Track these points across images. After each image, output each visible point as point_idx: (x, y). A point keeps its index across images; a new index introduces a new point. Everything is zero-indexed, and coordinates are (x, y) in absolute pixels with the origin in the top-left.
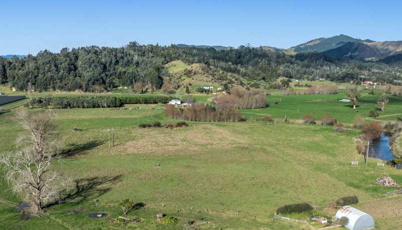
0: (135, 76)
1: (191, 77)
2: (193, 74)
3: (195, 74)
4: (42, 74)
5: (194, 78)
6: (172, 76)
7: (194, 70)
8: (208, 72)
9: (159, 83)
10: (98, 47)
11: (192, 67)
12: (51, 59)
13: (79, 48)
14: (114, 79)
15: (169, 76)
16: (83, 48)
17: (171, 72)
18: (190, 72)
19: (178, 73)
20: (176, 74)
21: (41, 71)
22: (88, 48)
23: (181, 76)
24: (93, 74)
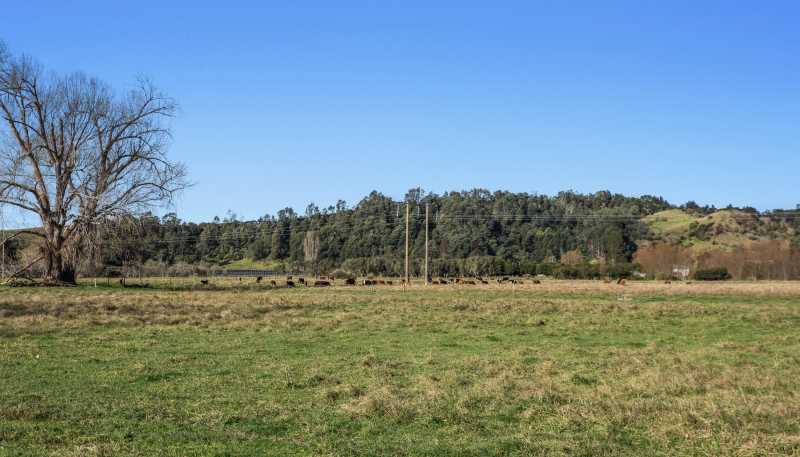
0: (565, 242)
1: (709, 239)
2: (714, 233)
3: (720, 231)
4: (356, 234)
5: (717, 240)
6: (660, 239)
7: (715, 225)
8: (755, 229)
9: (624, 252)
10: (486, 192)
11: (711, 218)
12: (380, 206)
13: (446, 193)
14: (517, 251)
15: (650, 239)
16: (455, 193)
17: (656, 232)
18: (707, 228)
19: (674, 232)
20: (668, 234)
21: (356, 228)
22: (466, 193)
23: (683, 238)
24: (468, 236)
